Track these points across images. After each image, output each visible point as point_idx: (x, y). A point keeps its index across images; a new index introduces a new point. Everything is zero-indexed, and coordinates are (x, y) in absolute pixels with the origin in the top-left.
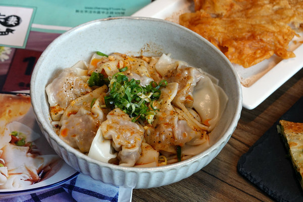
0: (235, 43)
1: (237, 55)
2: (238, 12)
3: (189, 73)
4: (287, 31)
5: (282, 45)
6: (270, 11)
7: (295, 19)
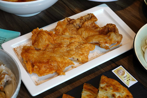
0: (38, 64)
1: (38, 69)
2: (51, 48)
3: (4, 76)
4: (67, 62)
5: (61, 68)
6: (65, 50)
7: (74, 56)
